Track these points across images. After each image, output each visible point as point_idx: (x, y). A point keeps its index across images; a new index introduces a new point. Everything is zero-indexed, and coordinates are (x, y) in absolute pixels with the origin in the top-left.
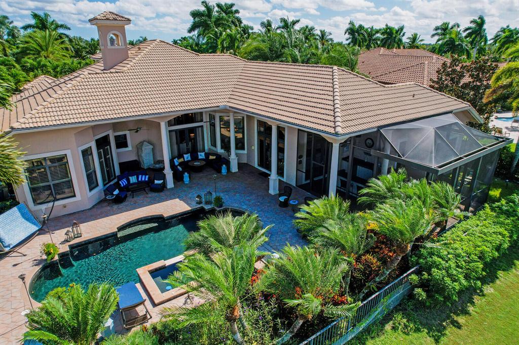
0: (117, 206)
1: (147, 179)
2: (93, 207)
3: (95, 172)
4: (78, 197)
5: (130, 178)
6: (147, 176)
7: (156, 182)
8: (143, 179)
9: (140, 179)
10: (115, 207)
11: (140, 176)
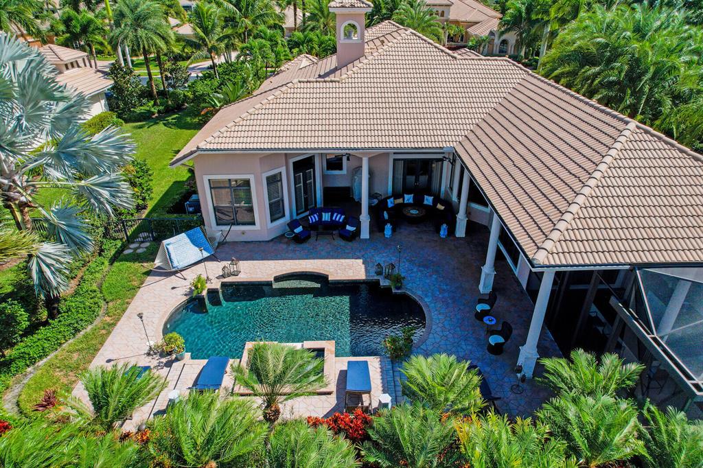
0: (294, 246)
1: (341, 221)
2: (272, 240)
3: (283, 201)
4: (257, 227)
5: (323, 214)
6: (343, 217)
7: (348, 228)
8: (337, 219)
9: (334, 218)
10: (292, 247)
11: (335, 215)
